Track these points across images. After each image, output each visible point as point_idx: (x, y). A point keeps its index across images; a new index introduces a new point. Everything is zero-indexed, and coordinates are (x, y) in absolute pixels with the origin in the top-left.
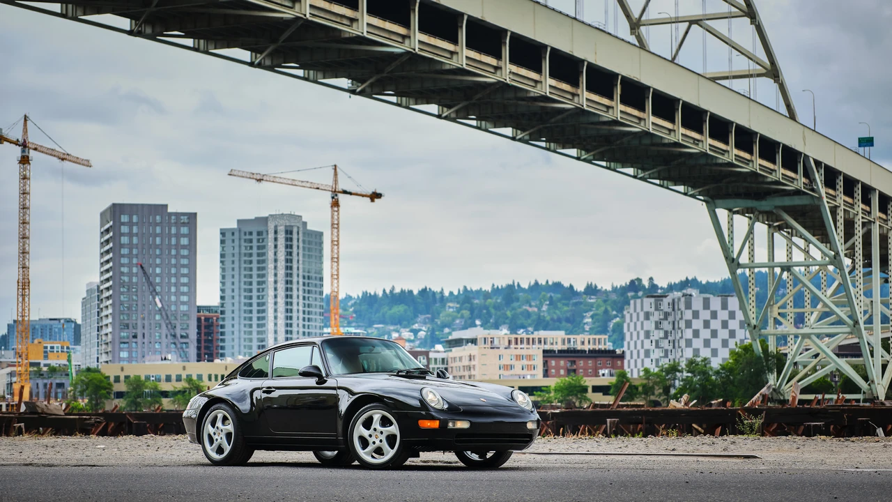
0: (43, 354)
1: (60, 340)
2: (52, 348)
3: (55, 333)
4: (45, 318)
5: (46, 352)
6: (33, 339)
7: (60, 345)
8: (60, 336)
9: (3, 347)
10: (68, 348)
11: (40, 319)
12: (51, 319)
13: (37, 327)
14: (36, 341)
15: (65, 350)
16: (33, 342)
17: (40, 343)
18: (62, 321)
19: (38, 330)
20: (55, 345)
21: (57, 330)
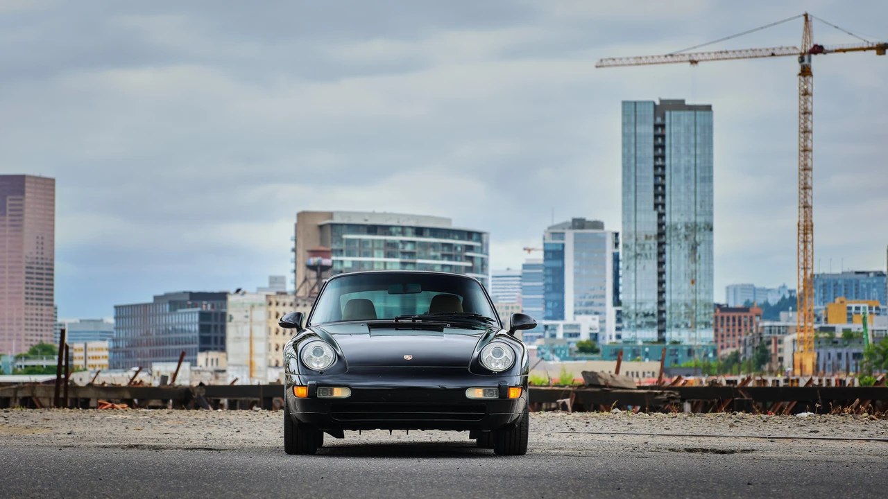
0: (846, 317)
1: (869, 298)
2: (858, 308)
3: (862, 288)
4: (850, 270)
5: (849, 314)
6: (835, 298)
7: (867, 305)
8: (869, 294)
9: (791, 308)
10: (877, 308)
11: (843, 273)
12: (857, 273)
13: (840, 282)
14: (837, 300)
15: (874, 311)
16: (834, 302)
17: (842, 302)
18: (871, 275)
19: (841, 286)
20: (862, 306)
21: (864, 286)
